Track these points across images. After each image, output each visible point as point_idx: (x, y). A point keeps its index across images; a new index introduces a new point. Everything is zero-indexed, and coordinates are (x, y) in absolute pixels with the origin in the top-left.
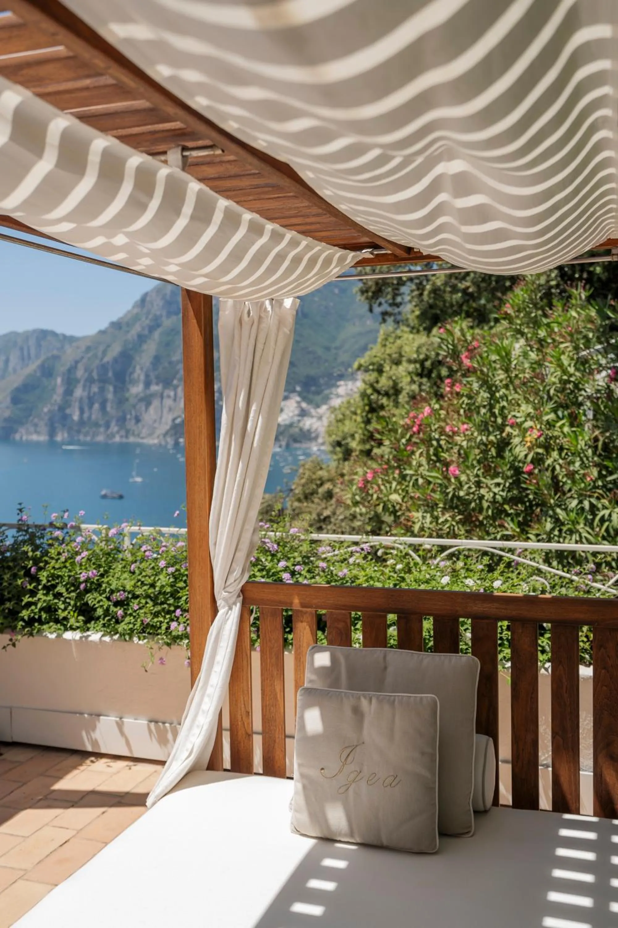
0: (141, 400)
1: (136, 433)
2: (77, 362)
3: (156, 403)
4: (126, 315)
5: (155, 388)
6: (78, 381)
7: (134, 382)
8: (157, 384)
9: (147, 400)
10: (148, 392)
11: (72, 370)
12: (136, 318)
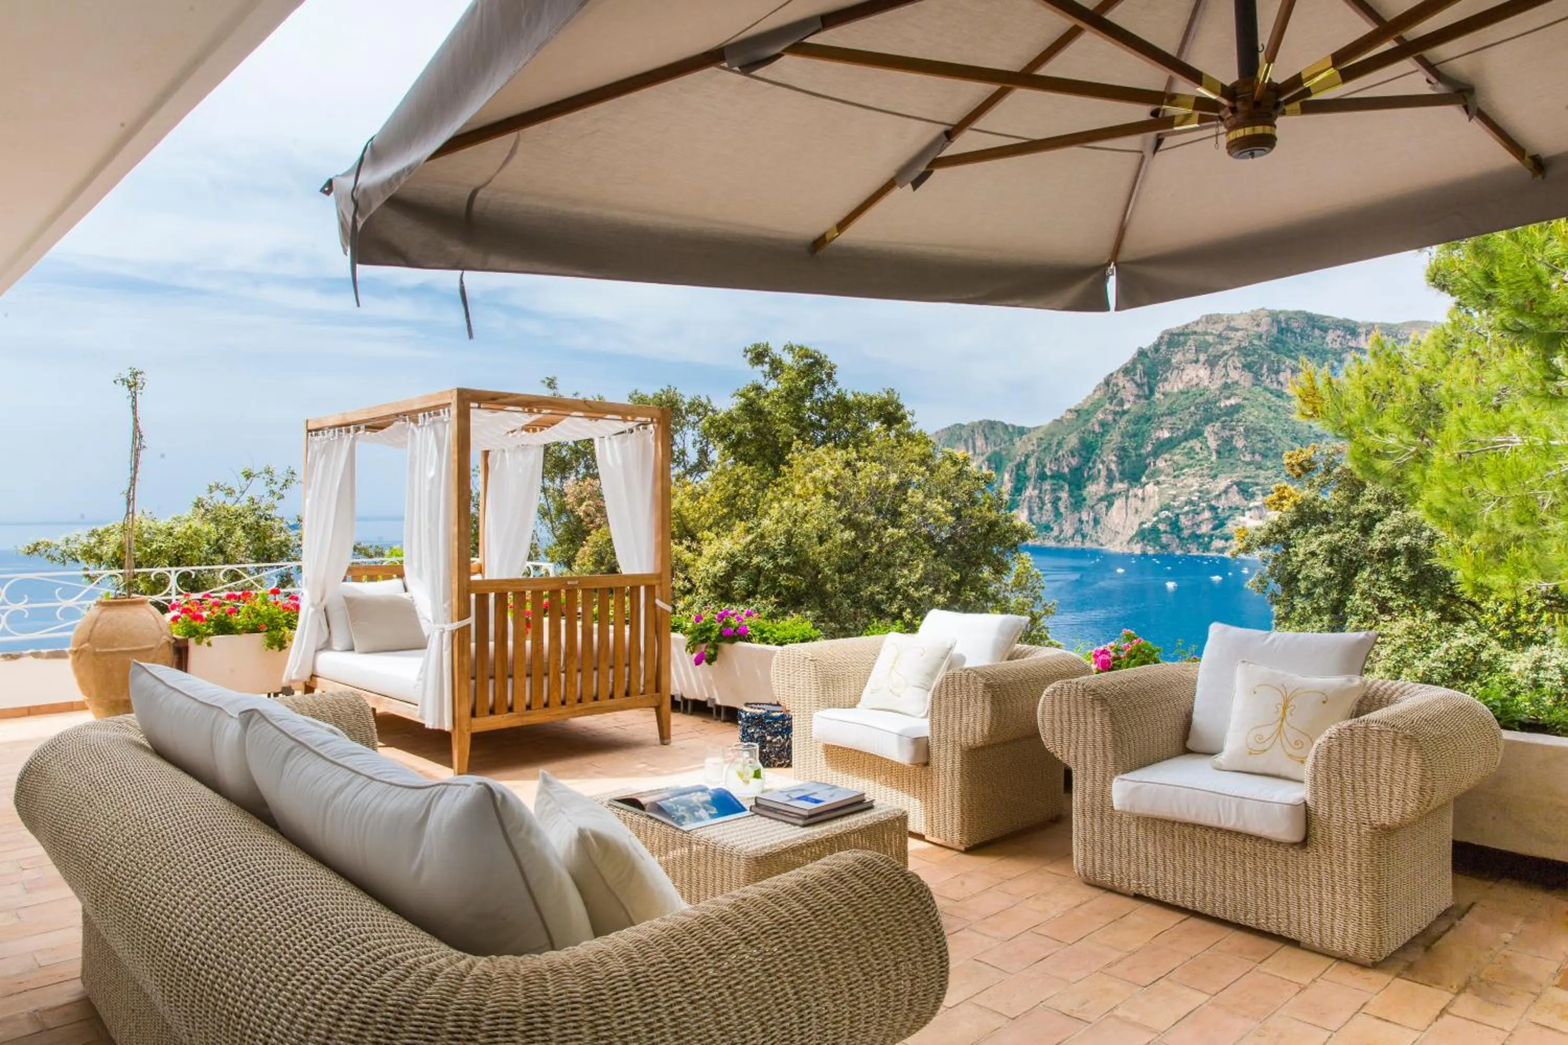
0: (1101, 499)
1: (1094, 538)
2: (1027, 456)
3: (1119, 503)
4: (1085, 401)
5: (1119, 486)
6: (1027, 478)
7: (1092, 478)
8: (1121, 481)
9: (1109, 499)
10: (1111, 491)
11: (1021, 466)
12: (1097, 406)
